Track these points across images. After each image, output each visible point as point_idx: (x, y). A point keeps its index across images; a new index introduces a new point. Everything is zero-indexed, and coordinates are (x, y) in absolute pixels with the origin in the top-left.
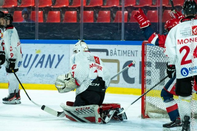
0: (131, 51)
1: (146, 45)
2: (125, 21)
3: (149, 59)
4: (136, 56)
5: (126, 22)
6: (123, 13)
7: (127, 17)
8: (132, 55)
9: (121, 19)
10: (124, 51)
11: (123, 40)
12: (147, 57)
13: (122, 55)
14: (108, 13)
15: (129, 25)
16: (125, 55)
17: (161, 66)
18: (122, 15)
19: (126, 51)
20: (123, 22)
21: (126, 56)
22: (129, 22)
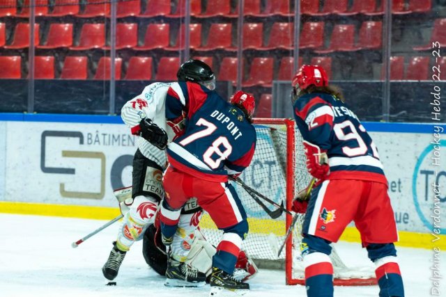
0: (129, 137)
2: (116, 77)
5: (119, 79)
6: (113, 61)
7: (119, 69)
8: (131, 144)
9: (108, 73)
10: (113, 136)
11: (112, 114)
13: (111, 143)
14: (83, 61)
15: (124, 84)
16: (116, 144)
18: (111, 65)
19: (119, 136)
20: (113, 78)
21: (119, 144)
22: (124, 79)
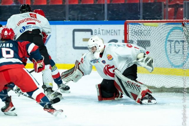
0: (114, 31)
1: (128, 24)
3: (131, 38)
4: (119, 35)
5: (109, 3)
8: (115, 34)
10: (107, 31)
11: (106, 20)
12: (130, 36)
13: (106, 34)
15: (111, 5)
16: (108, 34)
17: (143, 44)
19: (110, 31)
20: (106, 3)
21: (110, 34)
22: (112, 3)
